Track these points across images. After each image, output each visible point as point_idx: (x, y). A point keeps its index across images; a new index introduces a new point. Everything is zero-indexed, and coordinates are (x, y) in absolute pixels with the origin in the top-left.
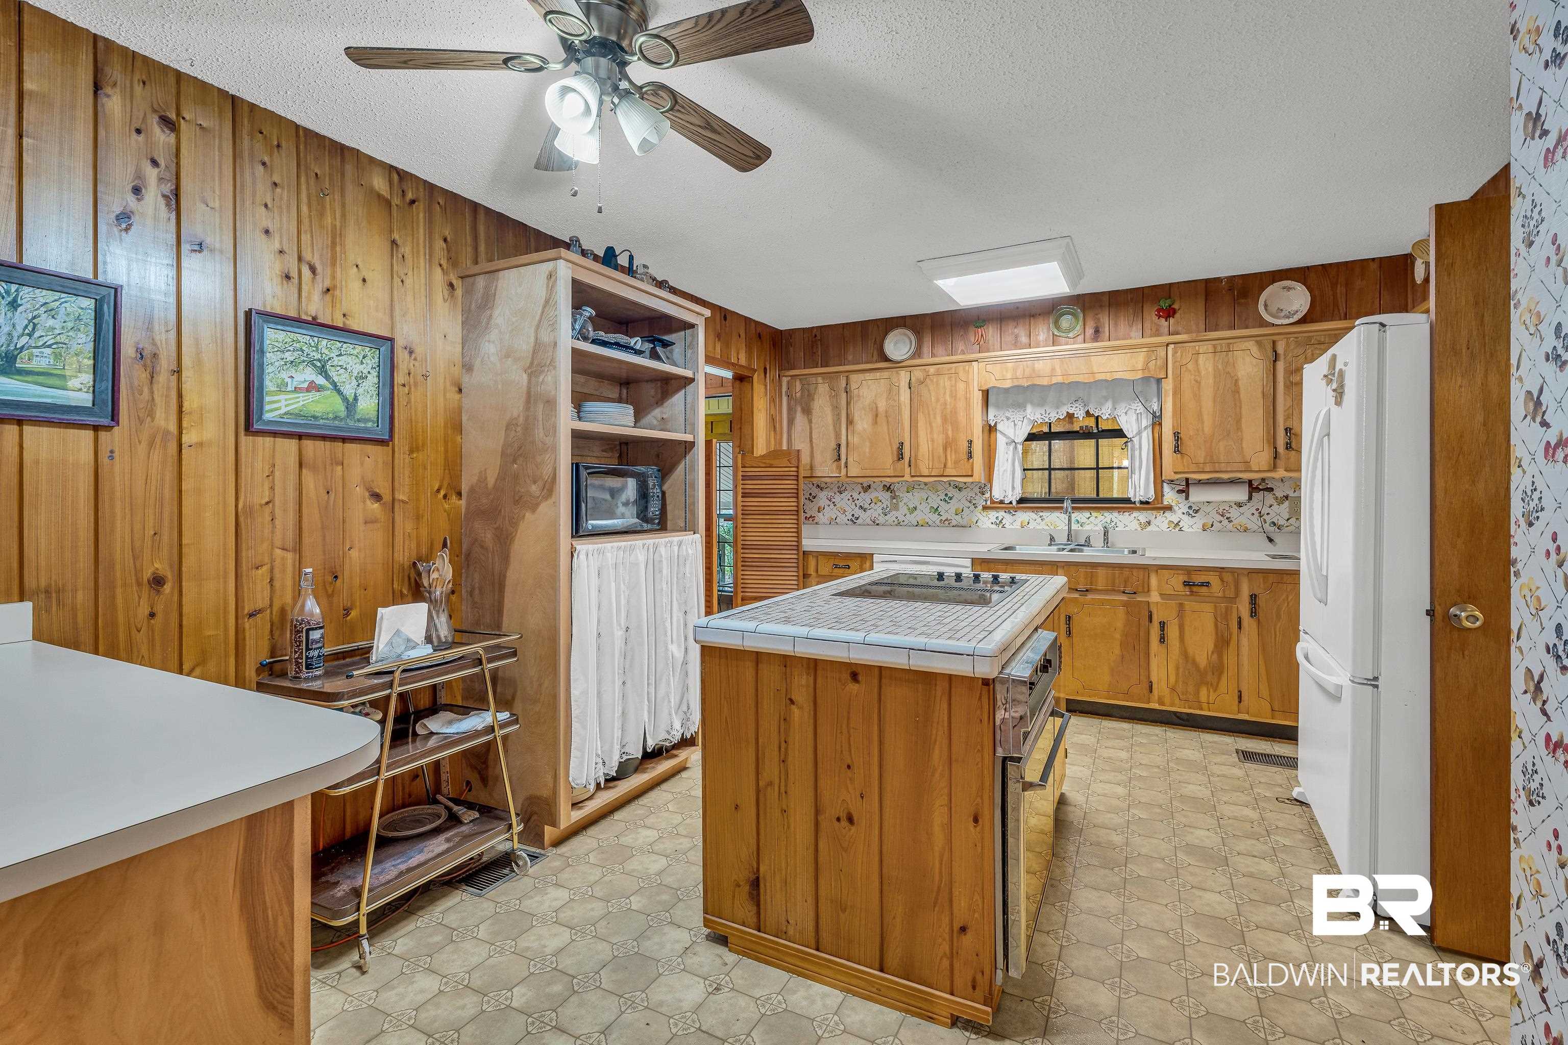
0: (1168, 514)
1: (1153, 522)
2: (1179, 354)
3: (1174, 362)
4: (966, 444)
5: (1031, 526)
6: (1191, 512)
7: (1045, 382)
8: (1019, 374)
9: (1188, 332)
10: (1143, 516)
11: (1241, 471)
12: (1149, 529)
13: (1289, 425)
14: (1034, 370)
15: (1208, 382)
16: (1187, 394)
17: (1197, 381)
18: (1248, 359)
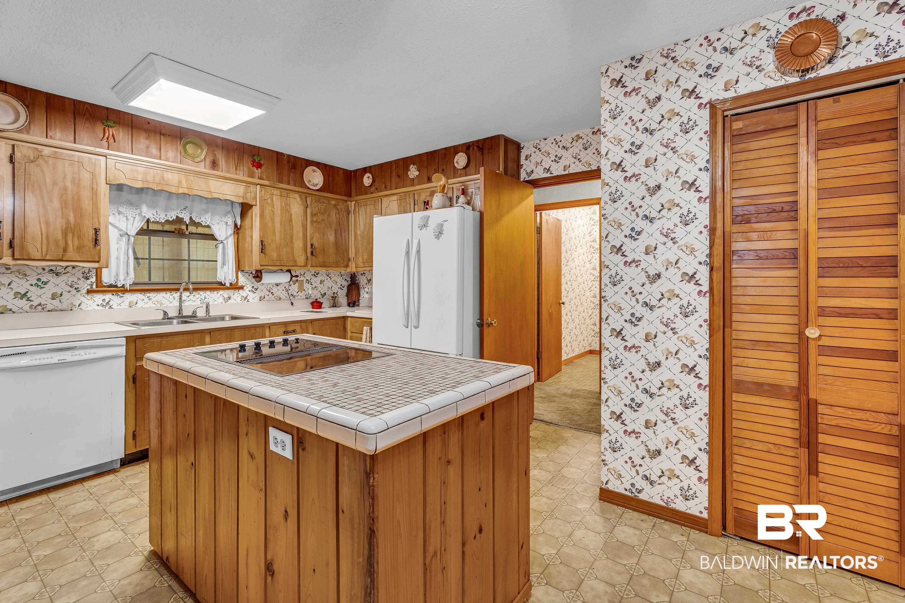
0: (241, 291)
1: (233, 297)
2: (263, 192)
3: (260, 198)
4: (92, 232)
5: (139, 305)
6: (253, 290)
7: (173, 190)
8: (150, 178)
9: (268, 180)
10: (226, 294)
11: (292, 266)
12: (230, 302)
13: (312, 242)
14: (163, 178)
15: (278, 212)
16: (268, 218)
17: (272, 211)
18: (296, 203)
